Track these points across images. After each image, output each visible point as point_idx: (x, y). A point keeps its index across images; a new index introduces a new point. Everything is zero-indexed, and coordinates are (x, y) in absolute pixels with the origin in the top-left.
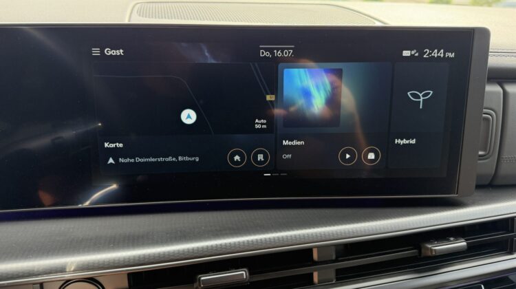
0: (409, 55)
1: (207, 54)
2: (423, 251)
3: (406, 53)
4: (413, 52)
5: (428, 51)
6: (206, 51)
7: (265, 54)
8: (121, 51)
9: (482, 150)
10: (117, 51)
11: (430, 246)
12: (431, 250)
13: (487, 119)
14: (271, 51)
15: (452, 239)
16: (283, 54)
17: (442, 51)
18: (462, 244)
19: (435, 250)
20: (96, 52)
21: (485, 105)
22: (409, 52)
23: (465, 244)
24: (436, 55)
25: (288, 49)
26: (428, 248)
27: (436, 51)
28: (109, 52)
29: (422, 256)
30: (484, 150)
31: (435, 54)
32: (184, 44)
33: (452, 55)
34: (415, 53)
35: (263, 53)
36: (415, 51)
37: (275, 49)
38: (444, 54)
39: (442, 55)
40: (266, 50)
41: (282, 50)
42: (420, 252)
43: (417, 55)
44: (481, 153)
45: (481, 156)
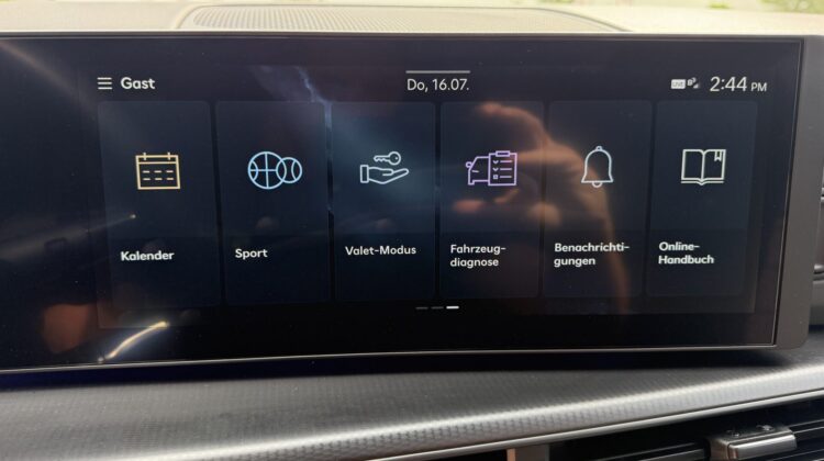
0: (683, 87)
1: (308, 86)
2: (713, 450)
3: (678, 84)
4: (690, 83)
5: (718, 79)
6: (306, 80)
7: (417, 85)
8: (151, 81)
9: (819, 263)
10: (144, 82)
11: (726, 443)
12: (730, 450)
14: (428, 80)
15: (767, 428)
16: (449, 85)
17: (744, 79)
18: (786, 437)
19: (737, 450)
20: (105, 83)
22: (683, 81)
23: (791, 437)
24: (733, 87)
25: (458, 76)
26: (722, 447)
27: (733, 79)
28: (128, 83)
29: (711, 459)
30: (822, 261)
31: (731, 84)
32: (266, 69)
33: (762, 87)
34: (694, 84)
35: (413, 85)
36: (694, 80)
37: (434, 76)
38: (749, 85)
39: (744, 87)
40: (419, 78)
41: (448, 79)
42: (708, 453)
43: (696, 87)
44: (817, 267)
45: (817, 272)
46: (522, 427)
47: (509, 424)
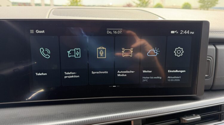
0: (174, 33)
1: (83, 32)
2: (181, 121)
3: (173, 32)
4: (176, 32)
5: (182, 31)
6: (82, 31)
7: (109, 32)
8: (44, 31)
9: (207, 75)
10: (42, 31)
11: (184, 119)
12: (185, 120)
13: (209, 61)
14: (112, 31)
15: (194, 115)
16: (117, 32)
17: (188, 31)
18: (198, 117)
19: (187, 120)
20: (32, 31)
21: (208, 55)
22: (174, 31)
23: (200, 117)
24: (186, 33)
25: (119, 30)
26: (183, 120)
27: (186, 31)
28: (38, 32)
29: (181, 123)
30: (208, 74)
31: (185, 32)
32: (72, 28)
33: (193, 33)
34: (177, 32)
35: (108, 32)
36: (177, 31)
37: (114, 30)
38: (189, 32)
39: (188, 33)
40: (110, 31)
43: (177, 33)
44: (206, 76)
45: (206, 77)
46: (135, 115)
47: (132, 114)
